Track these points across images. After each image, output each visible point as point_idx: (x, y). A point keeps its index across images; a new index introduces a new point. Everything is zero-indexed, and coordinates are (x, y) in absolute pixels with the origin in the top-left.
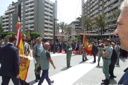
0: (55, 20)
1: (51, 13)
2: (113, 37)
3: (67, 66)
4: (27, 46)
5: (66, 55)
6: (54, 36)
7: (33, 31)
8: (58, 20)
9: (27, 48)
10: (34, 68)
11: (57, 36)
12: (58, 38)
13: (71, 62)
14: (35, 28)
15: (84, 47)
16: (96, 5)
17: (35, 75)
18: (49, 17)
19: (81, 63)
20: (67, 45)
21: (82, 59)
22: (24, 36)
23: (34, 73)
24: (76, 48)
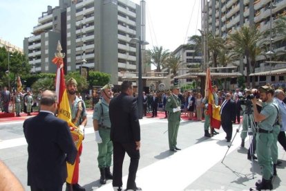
0: (142, 43)
1: (131, 27)
2: (277, 78)
3: (168, 148)
4: (80, 105)
5: (166, 121)
6: (140, 79)
7: (93, 69)
8: (148, 43)
9: (81, 109)
10: (97, 154)
11: (145, 80)
12: (149, 84)
13: (179, 139)
14: (98, 61)
15: (207, 105)
16: (234, 15)
17: (98, 169)
18: (128, 36)
19: (200, 140)
20: (169, 100)
21: (204, 133)
22: (74, 83)
23: (97, 164)
24: (188, 107)
